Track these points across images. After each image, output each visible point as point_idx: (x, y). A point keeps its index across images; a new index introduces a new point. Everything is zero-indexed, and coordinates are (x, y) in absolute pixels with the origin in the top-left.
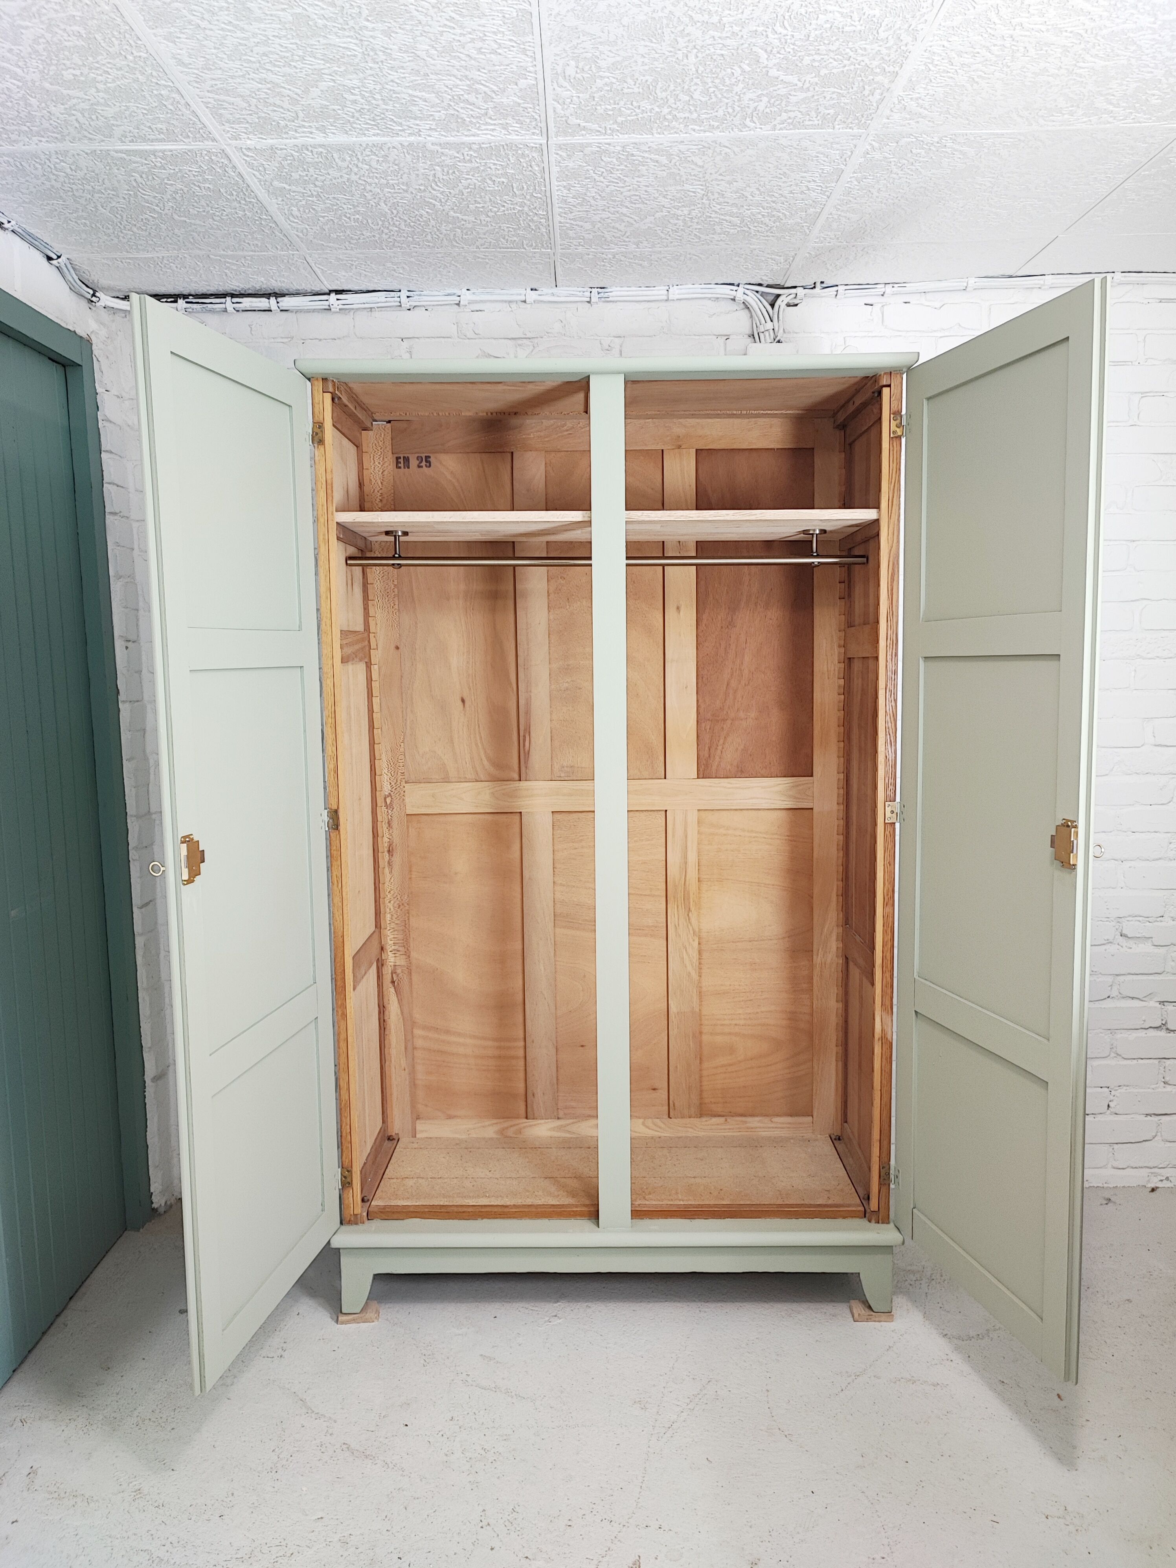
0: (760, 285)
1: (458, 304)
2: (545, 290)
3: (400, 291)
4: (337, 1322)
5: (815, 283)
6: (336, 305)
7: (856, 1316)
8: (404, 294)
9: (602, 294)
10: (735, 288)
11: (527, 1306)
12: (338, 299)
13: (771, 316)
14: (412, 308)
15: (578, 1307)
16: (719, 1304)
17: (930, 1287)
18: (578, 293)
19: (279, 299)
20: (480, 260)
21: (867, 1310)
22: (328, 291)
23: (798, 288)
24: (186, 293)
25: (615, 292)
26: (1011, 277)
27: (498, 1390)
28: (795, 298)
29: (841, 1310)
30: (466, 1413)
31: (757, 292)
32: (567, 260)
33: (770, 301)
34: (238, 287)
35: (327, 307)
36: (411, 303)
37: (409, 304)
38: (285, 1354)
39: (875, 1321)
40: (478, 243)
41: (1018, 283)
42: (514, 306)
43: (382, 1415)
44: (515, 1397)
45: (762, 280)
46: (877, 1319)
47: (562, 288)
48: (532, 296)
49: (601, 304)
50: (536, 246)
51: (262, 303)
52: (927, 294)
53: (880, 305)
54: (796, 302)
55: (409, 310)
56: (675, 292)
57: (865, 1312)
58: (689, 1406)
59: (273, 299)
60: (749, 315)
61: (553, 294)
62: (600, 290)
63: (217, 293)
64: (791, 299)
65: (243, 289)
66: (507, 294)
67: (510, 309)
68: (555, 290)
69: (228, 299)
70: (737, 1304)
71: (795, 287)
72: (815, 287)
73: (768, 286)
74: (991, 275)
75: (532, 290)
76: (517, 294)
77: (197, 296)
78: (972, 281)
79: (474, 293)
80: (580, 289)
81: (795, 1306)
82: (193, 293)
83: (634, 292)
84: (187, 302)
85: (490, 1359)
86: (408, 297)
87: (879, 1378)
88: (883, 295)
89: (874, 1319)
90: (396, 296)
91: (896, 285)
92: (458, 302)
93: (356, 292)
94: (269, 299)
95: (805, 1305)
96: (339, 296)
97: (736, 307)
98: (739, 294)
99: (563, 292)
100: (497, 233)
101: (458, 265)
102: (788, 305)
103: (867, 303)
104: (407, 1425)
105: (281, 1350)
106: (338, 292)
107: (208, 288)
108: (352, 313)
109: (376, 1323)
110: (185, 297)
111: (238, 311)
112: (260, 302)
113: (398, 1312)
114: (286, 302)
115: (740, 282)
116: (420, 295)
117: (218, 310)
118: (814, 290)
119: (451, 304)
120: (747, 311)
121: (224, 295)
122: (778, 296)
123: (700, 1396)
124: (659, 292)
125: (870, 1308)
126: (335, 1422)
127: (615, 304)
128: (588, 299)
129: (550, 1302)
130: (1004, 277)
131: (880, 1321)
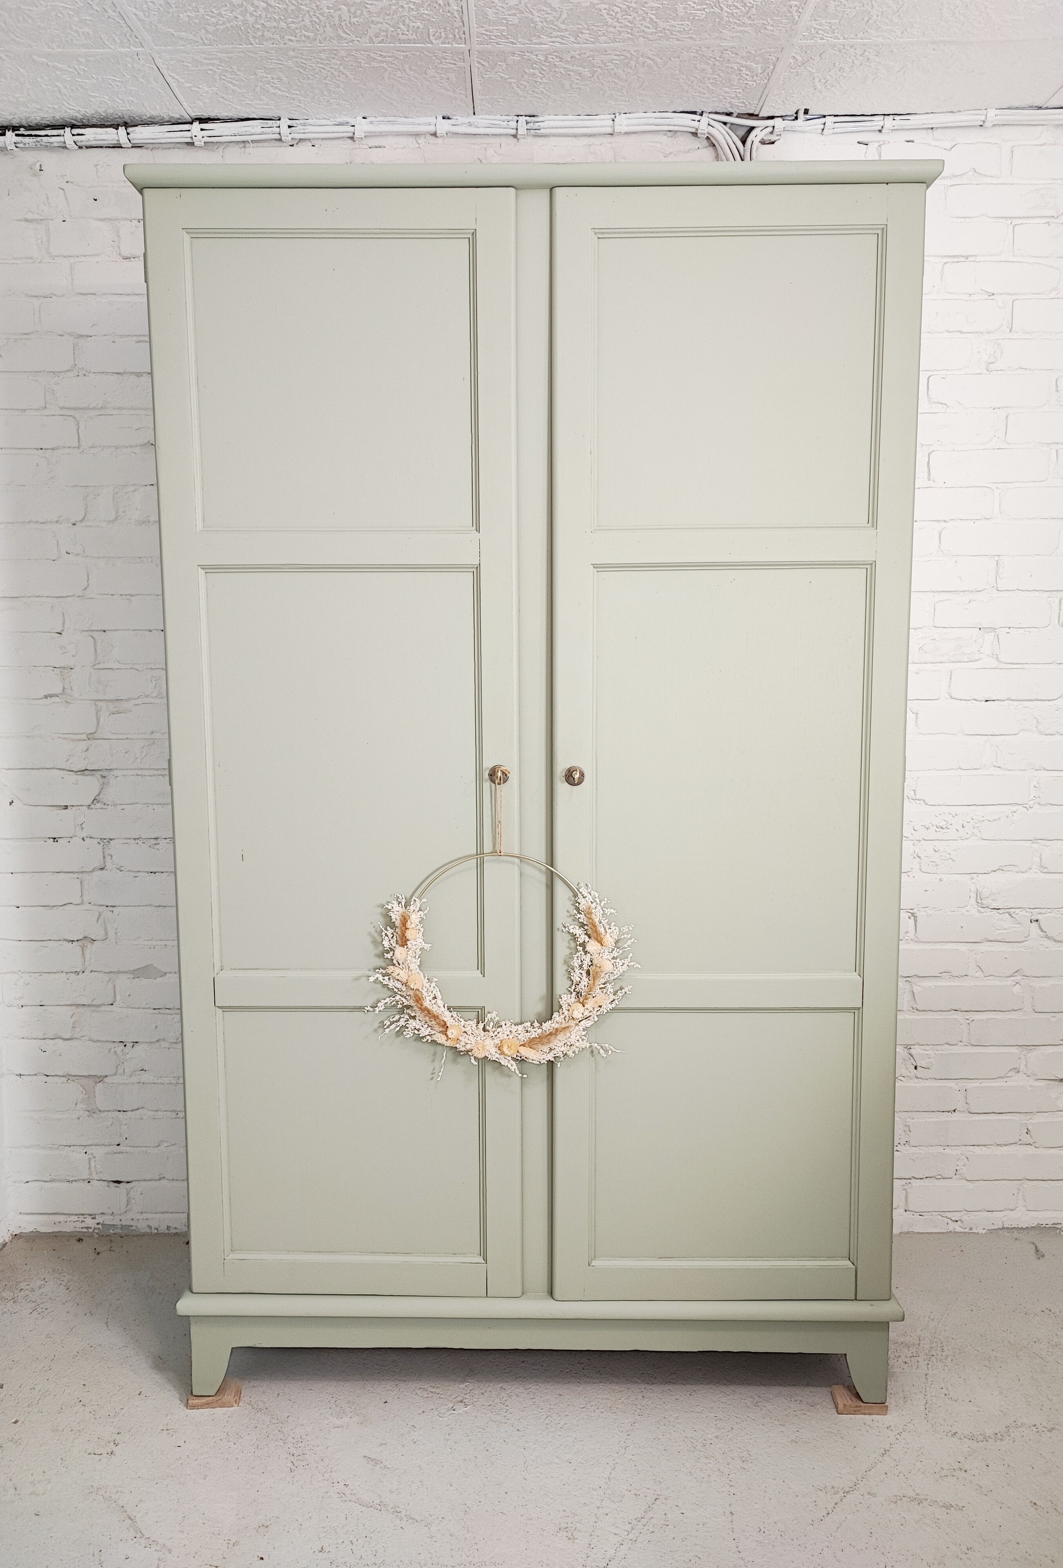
0: (729, 114)
1: (352, 138)
2: (461, 120)
3: (280, 119)
4: (187, 1405)
5: (796, 113)
6: (199, 137)
7: (841, 1406)
8: (284, 123)
9: (532, 124)
10: (697, 117)
11: (426, 1386)
12: (202, 130)
13: (742, 155)
14: (295, 142)
15: (490, 1389)
16: (667, 1387)
17: (930, 1366)
18: (501, 123)
19: (130, 130)
20: (376, 64)
21: (854, 1399)
22: (190, 120)
23: (776, 119)
24: (15, 123)
25: (548, 122)
26: (1040, 108)
27: (383, 1508)
28: (772, 133)
29: (819, 1396)
30: (340, 1541)
31: (725, 124)
32: (486, 64)
33: (740, 137)
34: (79, 111)
35: (189, 140)
36: (293, 136)
37: (290, 136)
38: (116, 1450)
39: (865, 1414)
40: (371, 33)
41: (1049, 117)
42: (421, 140)
43: (232, 1543)
44: (405, 1519)
45: (732, 106)
46: (866, 1412)
47: (481, 117)
48: (444, 127)
49: (530, 140)
50: (446, 38)
51: (108, 135)
52: (935, 132)
53: (877, 145)
54: (773, 138)
55: (293, 146)
56: (623, 123)
57: (851, 1402)
58: (631, 1536)
59: (122, 130)
60: (714, 155)
61: (470, 124)
62: (527, 118)
63: (54, 123)
64: (765, 135)
65: (84, 115)
66: (413, 124)
67: (417, 145)
68: (472, 119)
69: (68, 130)
70: (689, 1387)
71: (772, 118)
72: (796, 118)
73: (739, 116)
74: (1016, 105)
75: (444, 118)
76: (426, 124)
77: (29, 128)
78: (992, 113)
79: (371, 123)
80: (504, 118)
81: (762, 1390)
82: (24, 123)
83: (572, 122)
84: (17, 135)
85: (376, 1462)
86: (289, 127)
87: (874, 1495)
88: (880, 131)
89: (863, 1411)
90: (275, 125)
91: (897, 117)
92: (351, 135)
93: (225, 121)
94: (117, 129)
95: (776, 1390)
96: (204, 126)
97: (699, 145)
98: (703, 125)
99: (482, 122)
100: (395, 12)
101: (348, 74)
102: (763, 142)
103: (860, 140)
104: (262, 1559)
105: (112, 1444)
106: (202, 120)
107: (42, 115)
108: (220, 150)
109: (235, 1408)
110: (15, 128)
111: (80, 148)
112: (107, 133)
113: (264, 1392)
114: (140, 134)
115: (704, 109)
116: (305, 125)
117: (55, 145)
118: (796, 121)
119: (343, 138)
120: (711, 149)
121: (62, 127)
122: (752, 129)
123: (644, 1521)
124: (602, 123)
125: (858, 1396)
126: (170, 1551)
127: (547, 139)
128: (514, 132)
129: (455, 1381)
130: (1031, 107)
131: (870, 1414)
